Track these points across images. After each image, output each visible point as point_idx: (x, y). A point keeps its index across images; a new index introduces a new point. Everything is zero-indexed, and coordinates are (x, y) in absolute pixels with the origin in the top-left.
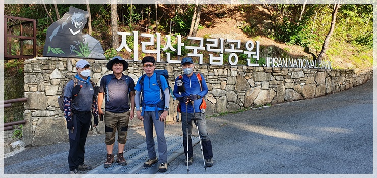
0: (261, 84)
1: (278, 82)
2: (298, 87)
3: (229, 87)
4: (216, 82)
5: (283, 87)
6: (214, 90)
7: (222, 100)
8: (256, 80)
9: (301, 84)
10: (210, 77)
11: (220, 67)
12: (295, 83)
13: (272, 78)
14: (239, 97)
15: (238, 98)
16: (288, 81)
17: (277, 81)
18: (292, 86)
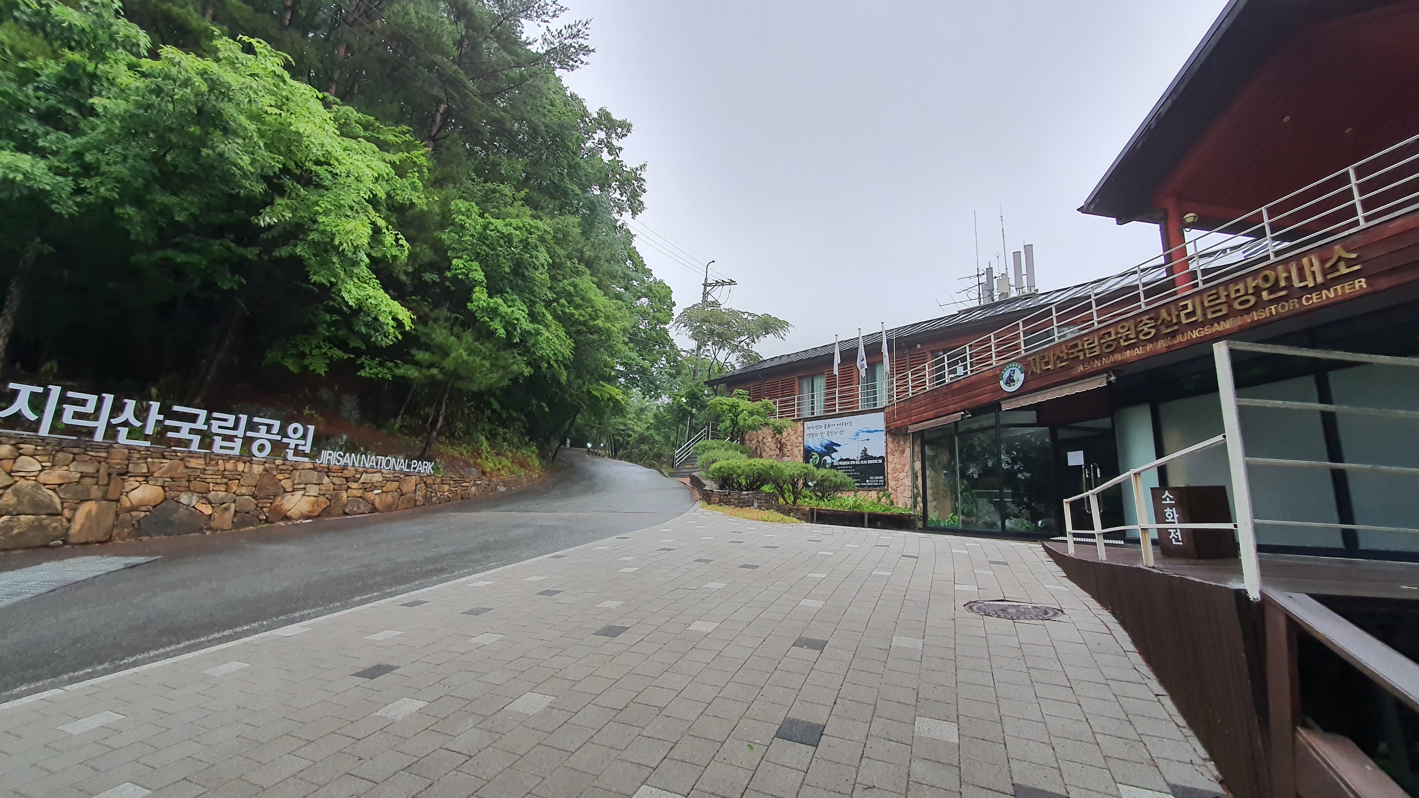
0: (305, 488)
1: (336, 487)
2: (370, 495)
3: (244, 490)
4: (219, 481)
5: (344, 495)
6: (213, 493)
7: (227, 509)
8: (296, 481)
9: (376, 492)
10: (206, 472)
11: (230, 458)
12: (365, 489)
13: (326, 480)
14: (260, 505)
15: (257, 507)
16: (354, 485)
17: (334, 484)
18: (359, 493)
